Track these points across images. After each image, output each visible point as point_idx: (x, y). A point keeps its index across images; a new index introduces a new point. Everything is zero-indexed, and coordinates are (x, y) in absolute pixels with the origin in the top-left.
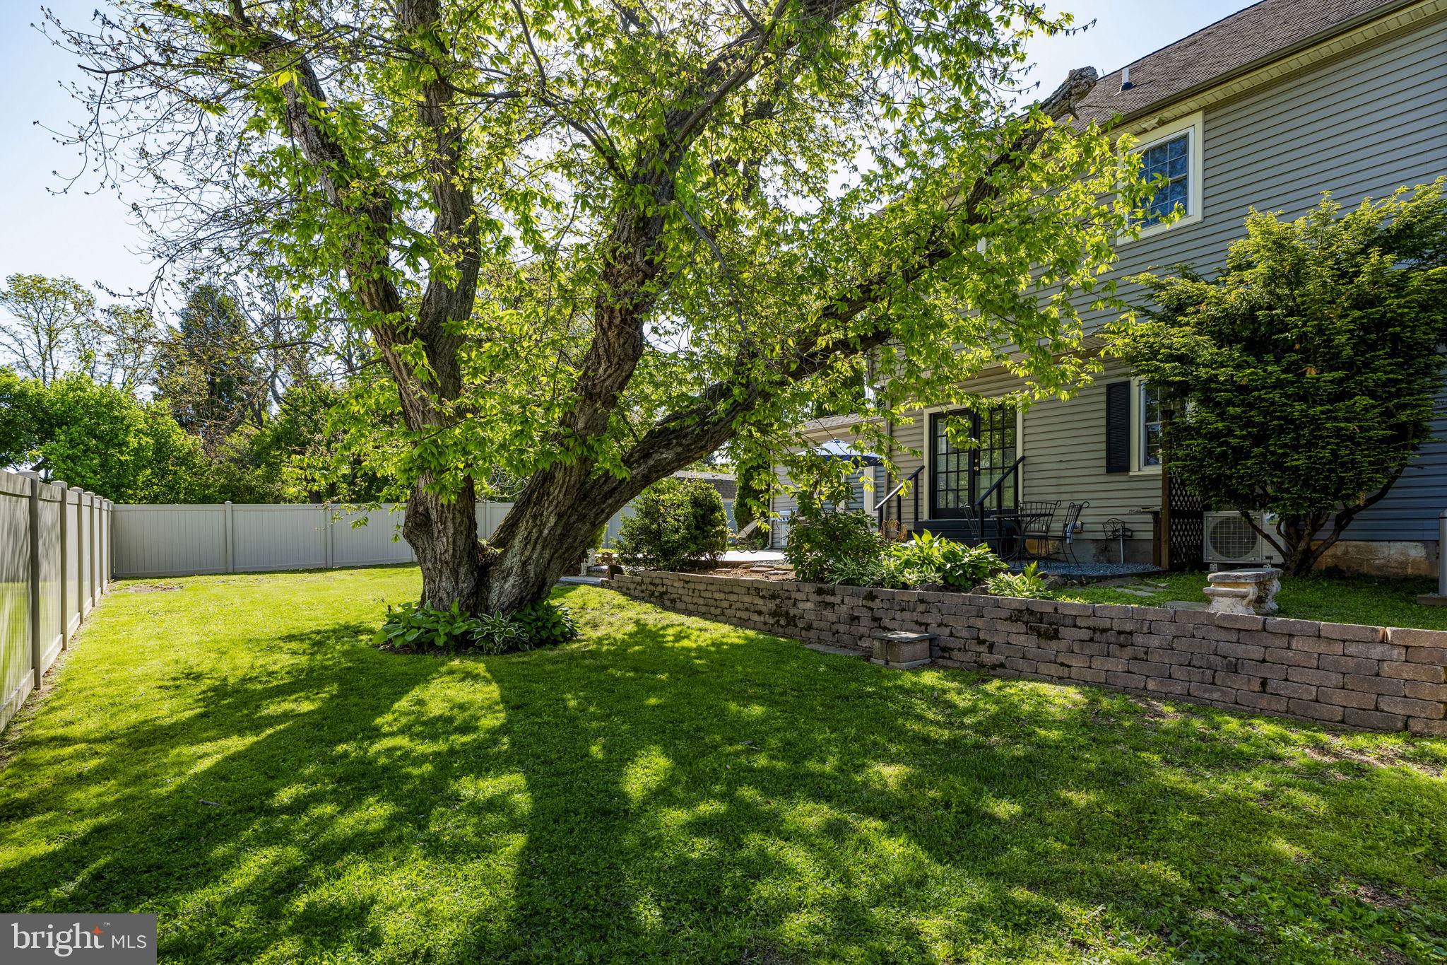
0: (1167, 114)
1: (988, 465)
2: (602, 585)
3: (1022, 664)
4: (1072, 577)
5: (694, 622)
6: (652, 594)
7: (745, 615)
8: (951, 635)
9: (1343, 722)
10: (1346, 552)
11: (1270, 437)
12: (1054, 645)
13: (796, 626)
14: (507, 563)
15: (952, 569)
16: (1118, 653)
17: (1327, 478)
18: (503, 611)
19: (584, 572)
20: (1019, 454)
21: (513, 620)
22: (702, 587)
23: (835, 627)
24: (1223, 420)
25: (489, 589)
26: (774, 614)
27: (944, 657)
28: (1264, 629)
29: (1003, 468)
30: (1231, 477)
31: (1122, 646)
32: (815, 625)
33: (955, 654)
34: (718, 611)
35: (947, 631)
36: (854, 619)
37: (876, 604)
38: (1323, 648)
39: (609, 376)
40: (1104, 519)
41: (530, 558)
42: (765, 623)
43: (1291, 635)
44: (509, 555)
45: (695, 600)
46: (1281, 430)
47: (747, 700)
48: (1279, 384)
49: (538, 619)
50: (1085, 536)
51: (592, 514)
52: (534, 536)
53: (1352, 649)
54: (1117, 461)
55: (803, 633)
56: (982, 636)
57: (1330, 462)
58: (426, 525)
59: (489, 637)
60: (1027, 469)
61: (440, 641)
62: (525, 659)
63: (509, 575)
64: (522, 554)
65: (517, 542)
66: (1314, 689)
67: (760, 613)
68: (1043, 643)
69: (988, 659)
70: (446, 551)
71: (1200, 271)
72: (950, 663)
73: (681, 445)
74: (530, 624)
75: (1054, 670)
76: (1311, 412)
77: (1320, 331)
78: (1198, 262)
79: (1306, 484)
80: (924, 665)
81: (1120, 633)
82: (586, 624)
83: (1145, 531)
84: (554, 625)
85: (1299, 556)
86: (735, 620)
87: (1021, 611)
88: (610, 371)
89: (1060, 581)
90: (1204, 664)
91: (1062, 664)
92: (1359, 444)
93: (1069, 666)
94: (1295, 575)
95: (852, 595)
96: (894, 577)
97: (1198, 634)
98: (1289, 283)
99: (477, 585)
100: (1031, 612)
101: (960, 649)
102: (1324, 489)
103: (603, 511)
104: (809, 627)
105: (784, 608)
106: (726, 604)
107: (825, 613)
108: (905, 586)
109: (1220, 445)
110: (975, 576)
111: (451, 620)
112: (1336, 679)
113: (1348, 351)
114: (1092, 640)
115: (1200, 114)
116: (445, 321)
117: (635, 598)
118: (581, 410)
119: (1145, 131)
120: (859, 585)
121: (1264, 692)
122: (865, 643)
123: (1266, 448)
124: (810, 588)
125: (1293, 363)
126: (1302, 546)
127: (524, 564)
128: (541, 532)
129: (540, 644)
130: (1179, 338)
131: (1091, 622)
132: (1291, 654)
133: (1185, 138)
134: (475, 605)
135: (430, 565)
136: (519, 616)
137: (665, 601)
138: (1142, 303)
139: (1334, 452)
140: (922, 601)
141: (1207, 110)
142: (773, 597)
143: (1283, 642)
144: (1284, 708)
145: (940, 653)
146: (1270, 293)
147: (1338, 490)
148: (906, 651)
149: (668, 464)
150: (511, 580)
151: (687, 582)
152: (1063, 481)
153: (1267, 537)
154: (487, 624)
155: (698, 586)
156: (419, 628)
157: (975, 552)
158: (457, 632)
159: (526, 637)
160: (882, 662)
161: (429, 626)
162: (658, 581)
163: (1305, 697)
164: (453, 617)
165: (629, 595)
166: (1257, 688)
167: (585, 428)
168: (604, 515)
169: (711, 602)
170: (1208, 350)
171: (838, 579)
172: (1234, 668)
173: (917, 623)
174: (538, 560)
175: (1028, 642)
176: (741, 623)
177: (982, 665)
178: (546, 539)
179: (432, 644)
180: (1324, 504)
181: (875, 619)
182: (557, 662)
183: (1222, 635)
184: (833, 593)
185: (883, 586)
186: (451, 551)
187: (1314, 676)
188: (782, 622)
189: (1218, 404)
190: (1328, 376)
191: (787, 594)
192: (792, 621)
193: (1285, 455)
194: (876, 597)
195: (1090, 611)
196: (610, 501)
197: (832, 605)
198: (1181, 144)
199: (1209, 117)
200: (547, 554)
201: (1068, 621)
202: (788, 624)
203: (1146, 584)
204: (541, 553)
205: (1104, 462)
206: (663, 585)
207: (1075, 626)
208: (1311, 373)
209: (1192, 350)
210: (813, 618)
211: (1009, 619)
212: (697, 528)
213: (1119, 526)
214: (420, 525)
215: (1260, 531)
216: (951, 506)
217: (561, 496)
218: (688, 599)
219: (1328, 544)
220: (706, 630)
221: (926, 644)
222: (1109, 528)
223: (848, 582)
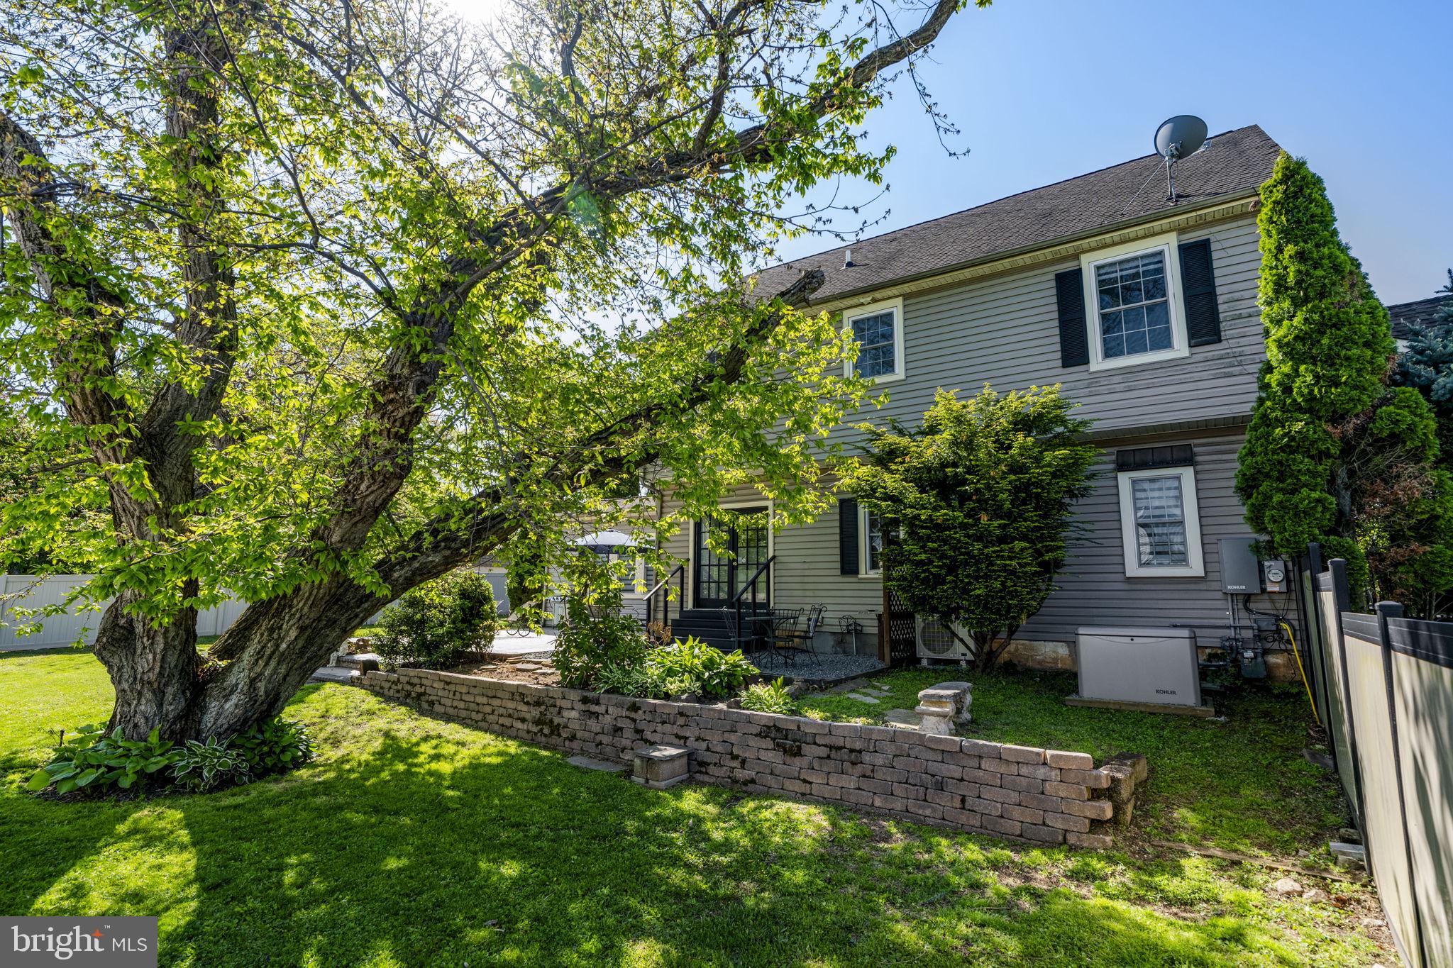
0: (878, 295)
1: (744, 561)
2: (352, 682)
3: (770, 780)
4: (813, 682)
5: (452, 731)
6: (408, 695)
7: (507, 722)
8: (708, 749)
9: (1021, 836)
10: (1017, 650)
11: (958, 567)
12: (797, 761)
13: (559, 735)
14: (232, 679)
15: (710, 677)
16: (850, 770)
17: (1000, 603)
18: (219, 735)
19: (333, 663)
20: (771, 554)
21: (230, 747)
22: (464, 690)
23: (599, 738)
24: (925, 552)
25: (204, 709)
26: (538, 722)
27: (701, 772)
28: (961, 751)
29: (758, 564)
30: (932, 597)
31: (854, 764)
32: (579, 735)
33: (712, 769)
34: (480, 716)
35: (704, 745)
36: (617, 730)
37: (639, 715)
38: (1003, 769)
39: (372, 492)
40: (841, 614)
41: (261, 674)
42: (528, 732)
43: (980, 757)
44: (235, 669)
45: (455, 703)
46: (966, 563)
47: (499, 851)
48: (964, 526)
49: (264, 743)
50: (825, 629)
51: (343, 619)
52: (268, 651)
53: (1024, 770)
54: (849, 566)
55: (567, 743)
56: (735, 752)
57: (1000, 591)
58: (126, 639)
59: (197, 771)
60: (777, 566)
61: (126, 783)
62: (239, 800)
63: (232, 692)
64: (251, 670)
65: (247, 656)
66: (999, 805)
67: (523, 720)
68: (789, 759)
69: (741, 774)
70: (151, 669)
71: (906, 425)
72: (706, 778)
73: (449, 548)
74: (253, 749)
75: (798, 787)
76: (986, 551)
77: (989, 487)
78: (904, 418)
79: (986, 607)
80: (682, 782)
81: (852, 751)
82: (326, 740)
83: (871, 628)
84: (283, 750)
85: (985, 657)
86: (496, 727)
87: (769, 727)
88: (373, 488)
89: (803, 686)
90: (918, 781)
91: (805, 781)
92: (1019, 577)
93: (810, 783)
94: (983, 671)
95: (616, 705)
96: (657, 686)
97: (913, 753)
98: (966, 449)
99: (188, 706)
100: (778, 729)
101: (715, 764)
102: (998, 612)
103: (356, 616)
104: (573, 738)
105: (549, 717)
106: (488, 709)
107: (589, 722)
108: (667, 696)
109: (924, 571)
110: (730, 686)
111: (147, 753)
112: (1014, 797)
113: (1007, 505)
114: (829, 757)
115: (900, 299)
116: (183, 419)
117: (388, 699)
118: (337, 523)
119: (862, 304)
120: (623, 694)
121: (963, 808)
122: (627, 756)
123: (956, 576)
124: (575, 695)
125: (972, 509)
126: (986, 648)
127: (253, 682)
128: (278, 646)
129: (261, 774)
130: (891, 482)
131: (828, 740)
132: (981, 773)
133: (890, 315)
134: (183, 731)
135: (126, 686)
136: (239, 742)
137: (420, 703)
138: (863, 444)
139: (1003, 584)
140: (681, 714)
141: (906, 297)
142: (538, 704)
143: (975, 763)
144: (978, 824)
145: (697, 768)
146: (954, 453)
147: (1008, 612)
148: (665, 769)
149: (434, 567)
150: (234, 699)
151: (448, 683)
152: (806, 579)
153: (961, 640)
154: (196, 755)
155: (460, 689)
156: (99, 767)
157: (731, 658)
158: (152, 769)
159: (244, 767)
160: (642, 781)
161: (113, 763)
162: (416, 681)
163: (993, 813)
164: (149, 749)
165: (382, 695)
166: (958, 805)
167: (341, 541)
168: (358, 620)
169: (472, 706)
170: (912, 495)
171: (603, 687)
172: (940, 787)
173: (677, 736)
174: (271, 676)
175: (775, 757)
176: (503, 732)
177: (735, 781)
178: (283, 654)
179: (114, 786)
180: (998, 623)
181: (638, 731)
182: (279, 804)
183: (931, 756)
184: (598, 703)
185: (645, 696)
186: (157, 670)
187: (999, 794)
188: (546, 731)
189: (921, 538)
190: (996, 523)
191: (552, 701)
192: (556, 730)
193: (970, 583)
194: (639, 708)
195: (827, 731)
196: (366, 605)
197: (597, 715)
198: (887, 319)
199: (907, 302)
200: (283, 670)
201: (809, 739)
202: (552, 733)
203: (874, 687)
204: (275, 669)
205: (838, 565)
206: (421, 685)
207: (815, 743)
208: (984, 518)
209: (901, 493)
210: (577, 727)
211: (759, 735)
212: (463, 621)
213: (851, 621)
214: (119, 640)
215: (956, 636)
216: (713, 596)
217: (306, 609)
218: (448, 702)
219: (1003, 646)
220: (463, 744)
221: (685, 760)
222: (844, 622)
223: (613, 690)
